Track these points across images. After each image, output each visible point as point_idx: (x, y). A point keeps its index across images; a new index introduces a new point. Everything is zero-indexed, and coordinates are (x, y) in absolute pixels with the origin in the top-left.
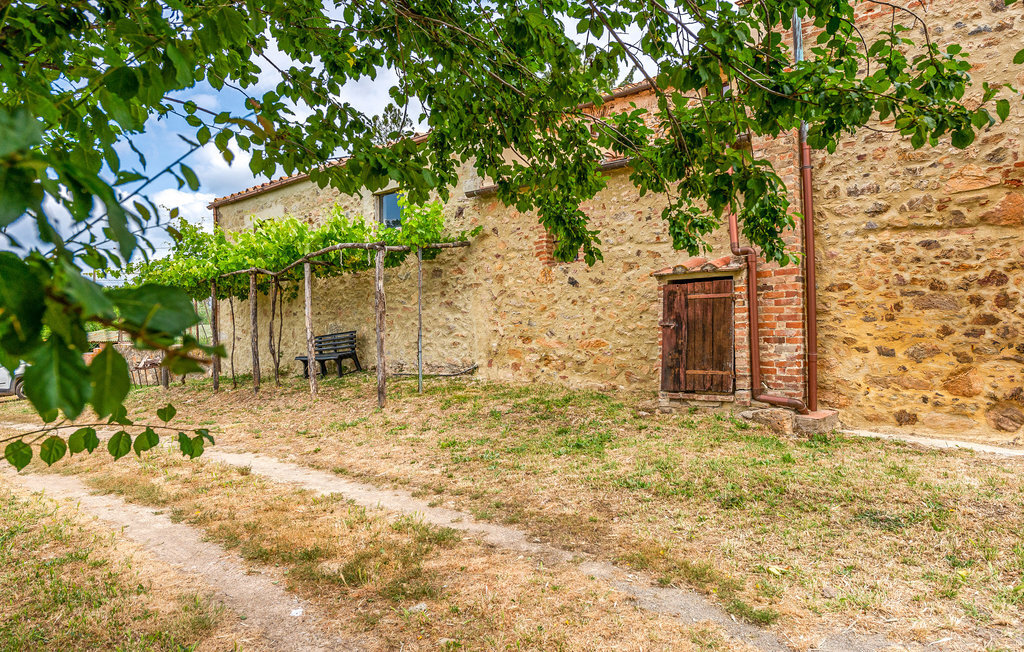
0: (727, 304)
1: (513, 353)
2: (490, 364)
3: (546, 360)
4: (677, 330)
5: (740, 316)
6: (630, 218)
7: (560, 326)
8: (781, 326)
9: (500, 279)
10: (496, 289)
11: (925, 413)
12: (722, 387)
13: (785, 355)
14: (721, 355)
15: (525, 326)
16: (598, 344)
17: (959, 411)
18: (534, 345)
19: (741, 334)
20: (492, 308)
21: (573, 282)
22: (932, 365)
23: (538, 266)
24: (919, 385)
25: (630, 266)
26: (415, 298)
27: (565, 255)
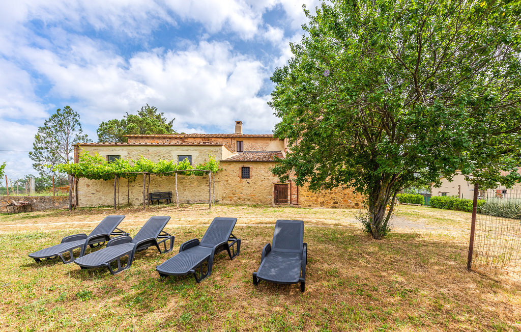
0: (287, 188)
1: (230, 197)
2: (223, 200)
3: (240, 199)
4: (277, 193)
5: (289, 190)
6: (263, 172)
7: (244, 192)
8: (294, 192)
9: (227, 181)
10: (225, 183)
11: (312, 205)
12: (286, 202)
13: (294, 197)
14: (286, 197)
15: (234, 191)
16: (254, 195)
17: (317, 204)
18: (236, 195)
19: (289, 193)
20: (224, 188)
21: (248, 183)
22: (313, 198)
23: (239, 179)
24: (312, 201)
25: (263, 181)
26: (195, 184)
27: (243, 177)
